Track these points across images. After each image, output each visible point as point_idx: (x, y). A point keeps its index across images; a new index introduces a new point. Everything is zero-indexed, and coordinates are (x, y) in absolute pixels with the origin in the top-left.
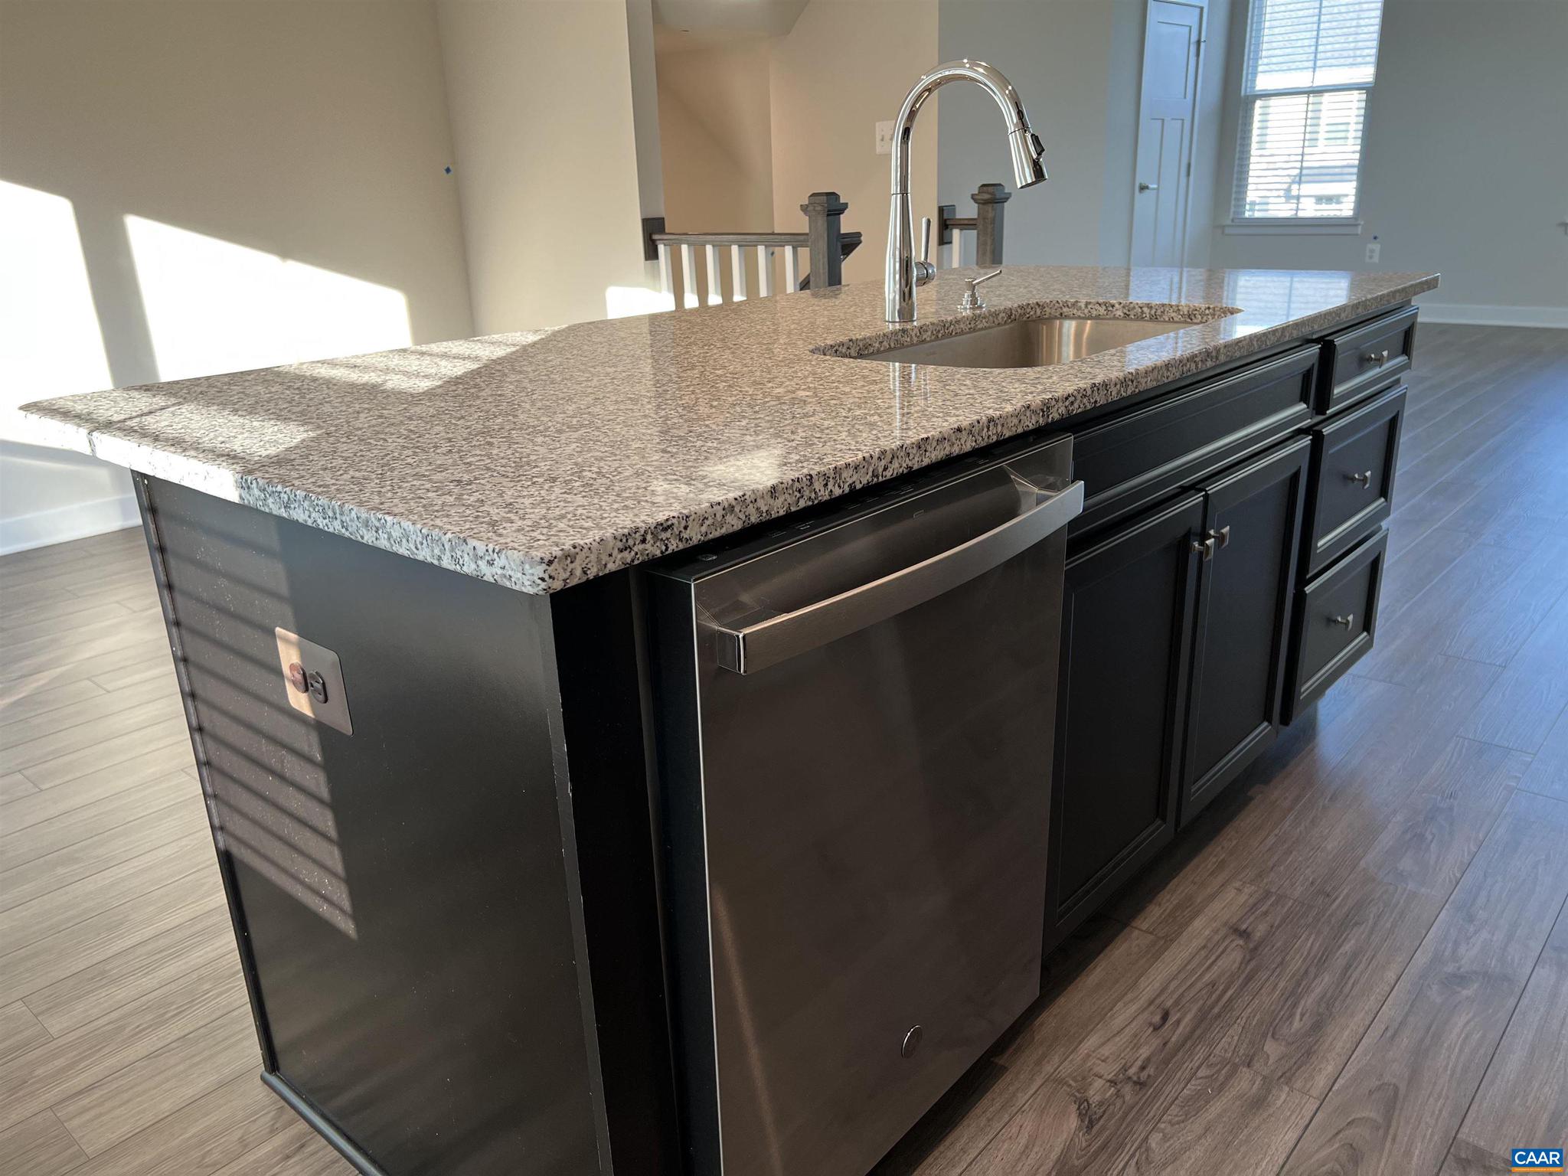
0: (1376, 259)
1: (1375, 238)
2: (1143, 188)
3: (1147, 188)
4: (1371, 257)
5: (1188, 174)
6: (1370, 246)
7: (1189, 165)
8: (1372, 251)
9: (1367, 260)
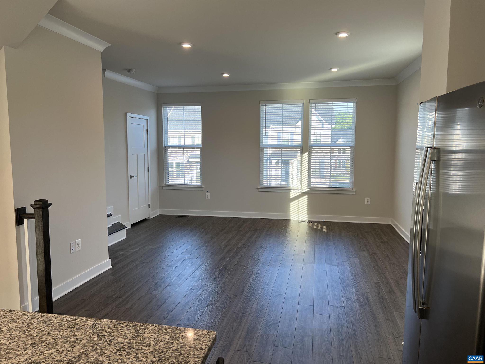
0: (209, 198)
1: (208, 191)
2: (131, 177)
3: (133, 177)
4: (207, 197)
5: (148, 171)
6: (207, 194)
7: (148, 168)
8: (207, 195)
9: (207, 198)
